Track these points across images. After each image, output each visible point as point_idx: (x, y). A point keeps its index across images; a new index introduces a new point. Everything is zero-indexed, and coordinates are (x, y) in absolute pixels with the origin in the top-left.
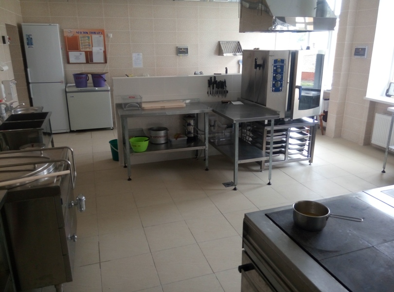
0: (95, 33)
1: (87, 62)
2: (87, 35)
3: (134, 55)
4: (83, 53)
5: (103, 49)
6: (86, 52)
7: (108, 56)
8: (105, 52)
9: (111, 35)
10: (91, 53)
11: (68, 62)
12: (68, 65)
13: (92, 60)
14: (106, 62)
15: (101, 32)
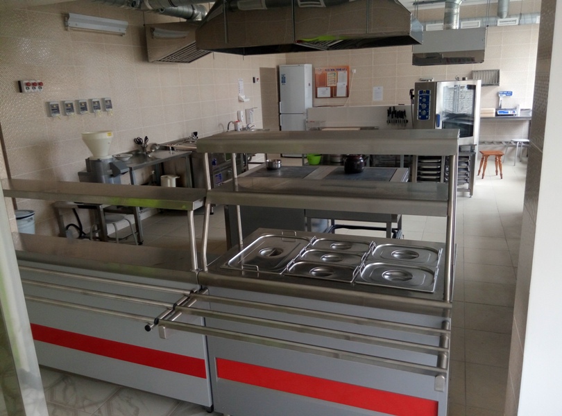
0: (340, 70)
1: (332, 97)
2: (333, 72)
3: (375, 89)
4: (329, 89)
5: (346, 84)
6: (332, 88)
7: (350, 91)
8: (348, 87)
9: (355, 71)
10: (336, 87)
11: (316, 97)
12: (316, 100)
13: (335, 95)
14: (348, 96)
15: (346, 69)
